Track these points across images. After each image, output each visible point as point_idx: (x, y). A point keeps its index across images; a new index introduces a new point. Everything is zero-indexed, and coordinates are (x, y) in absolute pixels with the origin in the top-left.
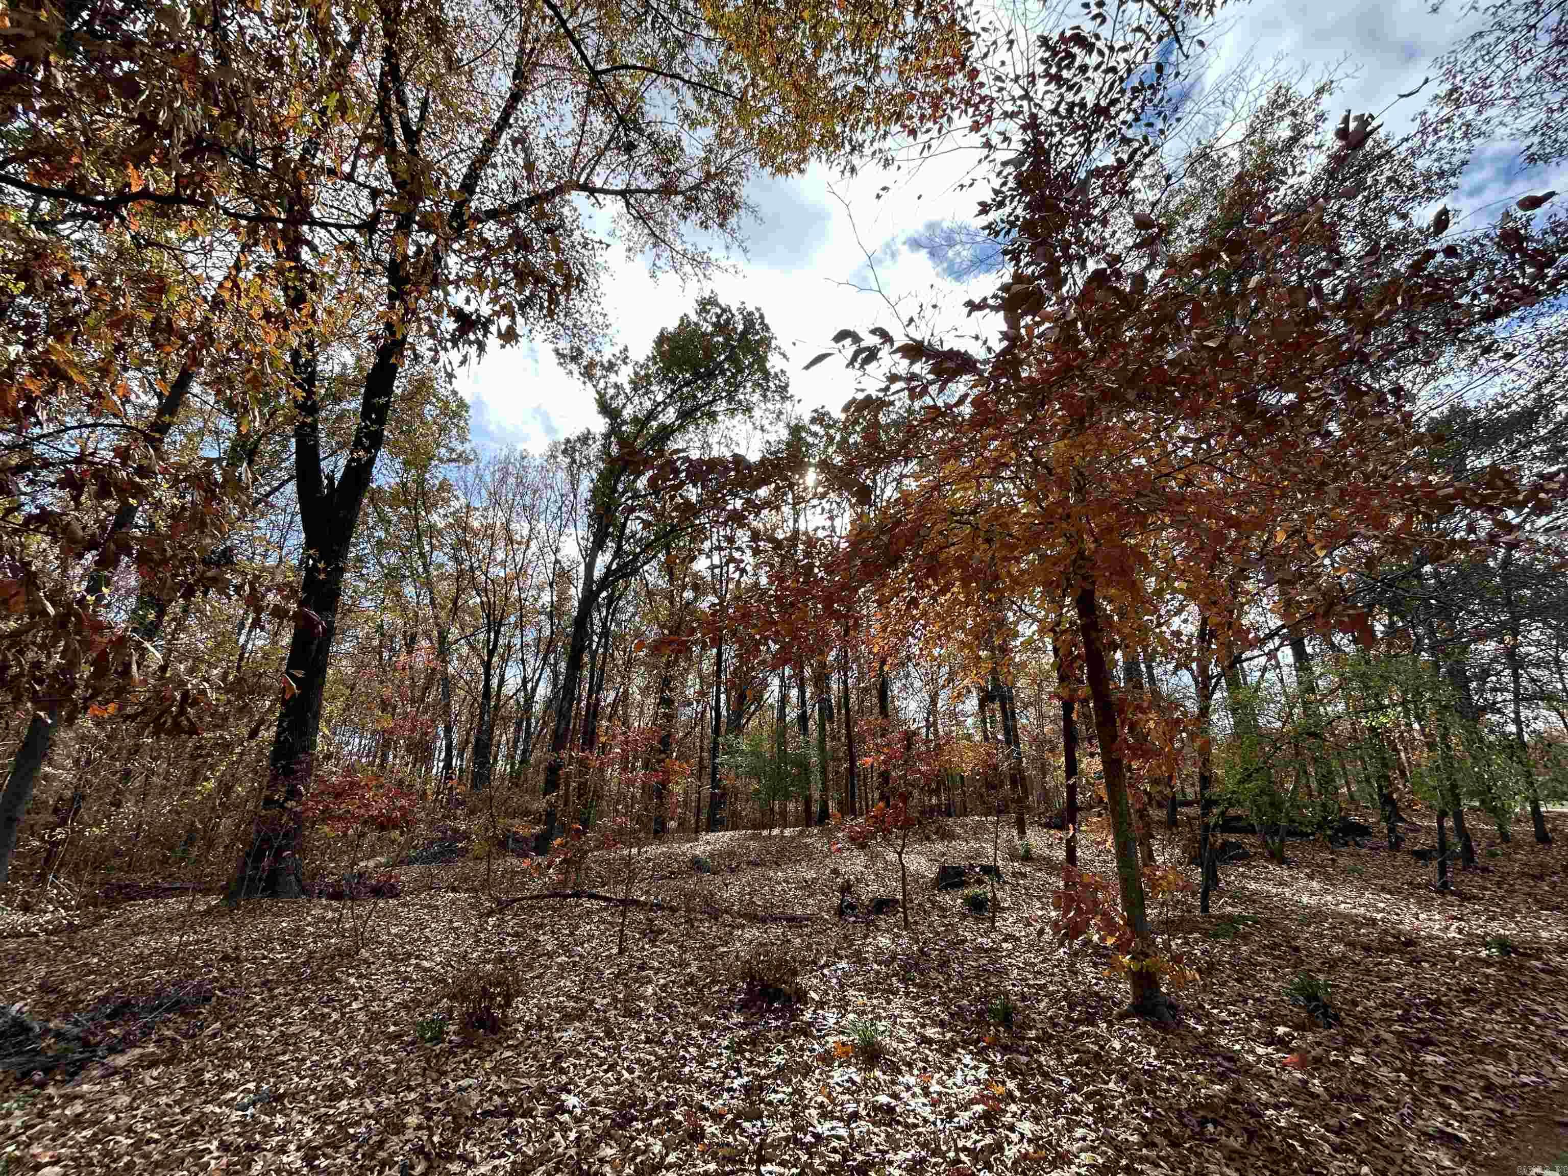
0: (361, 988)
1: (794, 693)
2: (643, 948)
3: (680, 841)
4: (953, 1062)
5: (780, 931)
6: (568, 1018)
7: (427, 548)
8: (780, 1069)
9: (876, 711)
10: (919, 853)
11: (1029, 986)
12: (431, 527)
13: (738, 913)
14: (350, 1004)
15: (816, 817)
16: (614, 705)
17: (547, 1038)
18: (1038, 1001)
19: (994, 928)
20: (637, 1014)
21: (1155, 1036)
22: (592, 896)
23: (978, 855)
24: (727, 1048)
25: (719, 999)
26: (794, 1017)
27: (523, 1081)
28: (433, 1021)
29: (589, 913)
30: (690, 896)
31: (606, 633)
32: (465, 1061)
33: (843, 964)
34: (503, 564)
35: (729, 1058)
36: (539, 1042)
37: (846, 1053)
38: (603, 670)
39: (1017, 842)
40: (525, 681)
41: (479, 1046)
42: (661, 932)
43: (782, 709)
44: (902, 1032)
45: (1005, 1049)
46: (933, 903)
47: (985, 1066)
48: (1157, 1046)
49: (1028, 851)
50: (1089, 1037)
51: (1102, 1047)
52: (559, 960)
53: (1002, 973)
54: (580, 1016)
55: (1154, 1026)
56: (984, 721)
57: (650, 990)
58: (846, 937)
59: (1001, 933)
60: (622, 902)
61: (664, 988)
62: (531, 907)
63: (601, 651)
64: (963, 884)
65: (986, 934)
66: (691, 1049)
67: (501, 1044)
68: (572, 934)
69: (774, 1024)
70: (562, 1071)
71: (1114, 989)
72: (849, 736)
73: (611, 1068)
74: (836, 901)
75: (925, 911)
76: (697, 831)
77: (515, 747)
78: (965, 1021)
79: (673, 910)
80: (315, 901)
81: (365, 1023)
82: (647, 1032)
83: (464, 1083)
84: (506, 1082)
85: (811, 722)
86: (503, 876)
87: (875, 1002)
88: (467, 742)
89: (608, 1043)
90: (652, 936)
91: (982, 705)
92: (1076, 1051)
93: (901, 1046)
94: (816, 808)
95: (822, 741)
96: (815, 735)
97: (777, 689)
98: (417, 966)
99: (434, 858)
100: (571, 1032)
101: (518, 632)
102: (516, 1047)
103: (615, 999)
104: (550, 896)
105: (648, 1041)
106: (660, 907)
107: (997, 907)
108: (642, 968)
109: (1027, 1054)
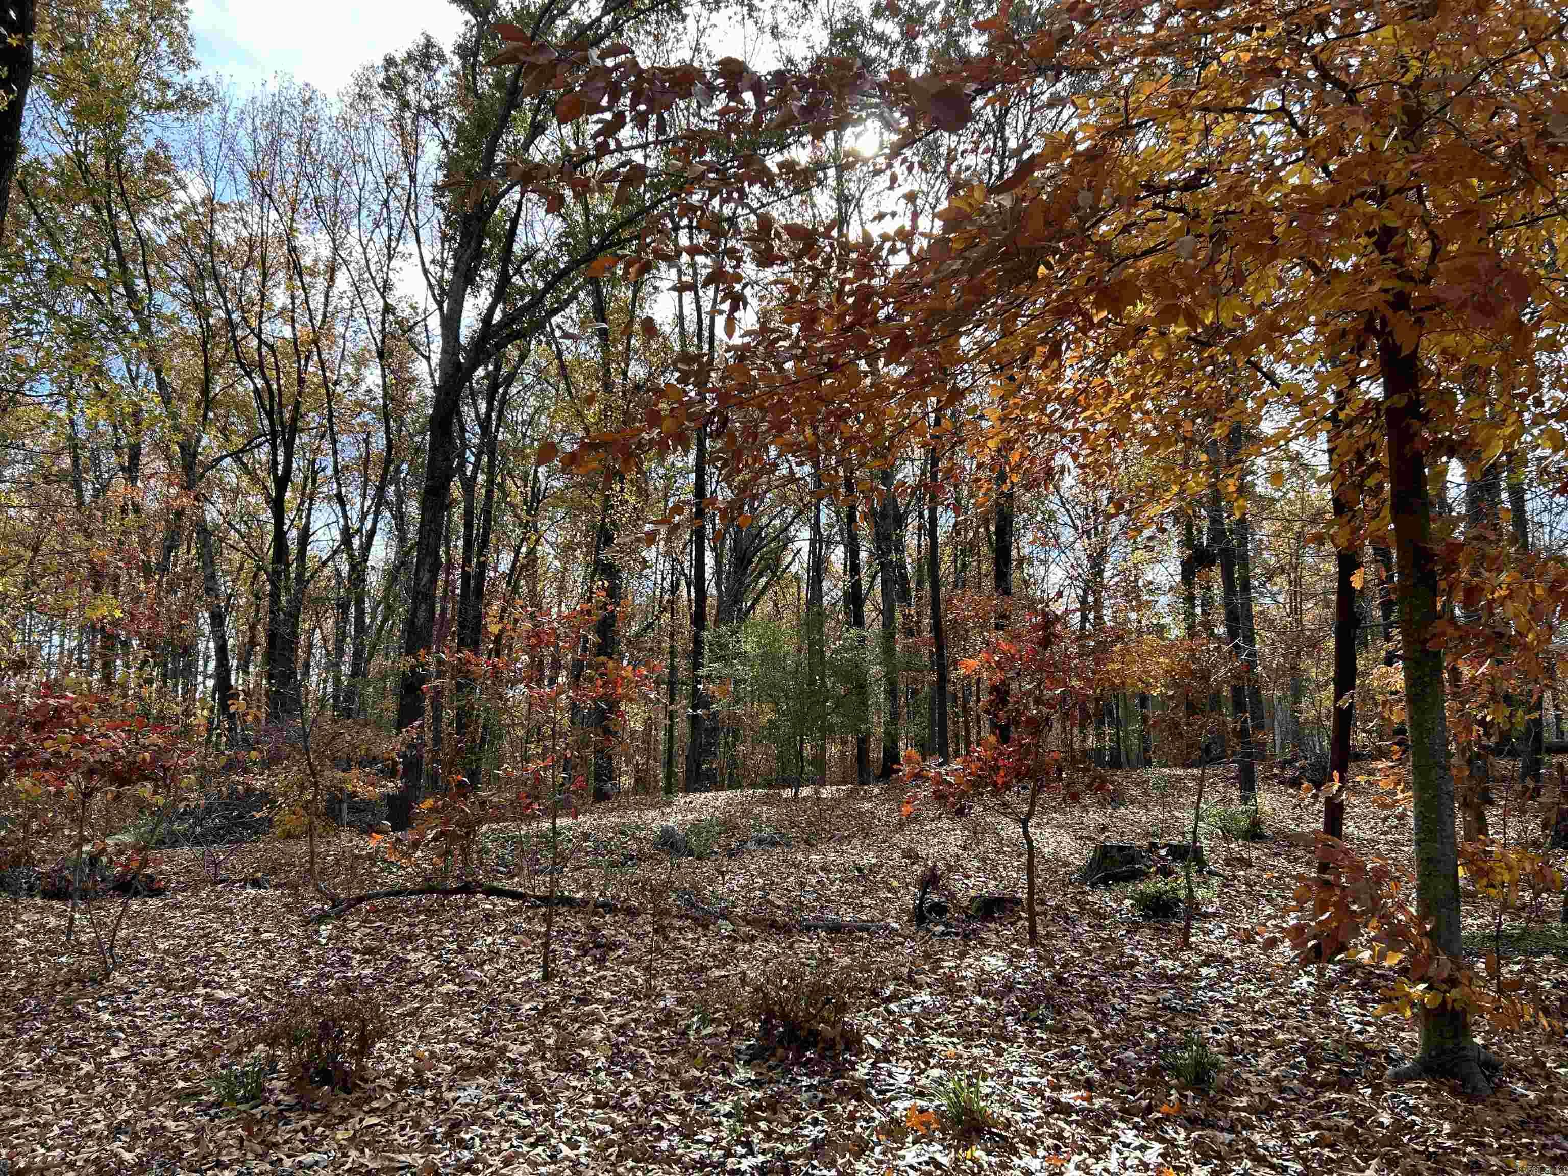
0: (120, 1028)
1: (838, 556)
2: (584, 971)
3: (640, 806)
4: (1104, 1140)
5: (814, 947)
6: (466, 1071)
7: (141, 284)
8: (817, 1145)
9: (988, 584)
10: (1060, 827)
11: (1242, 1033)
12: (143, 241)
13: (744, 917)
14: (107, 1052)
15: (876, 769)
16: (511, 577)
17: (433, 1099)
18: (1257, 1055)
19: (1186, 945)
20: (580, 1068)
21: (1454, 1107)
22: (490, 892)
23: (1166, 830)
24: (728, 1115)
25: (715, 1046)
26: (839, 1072)
27: (402, 1157)
28: (245, 1074)
29: (489, 917)
30: (658, 892)
31: (489, 445)
32: (304, 1129)
33: (924, 996)
34: (288, 315)
35: (733, 1130)
36: (421, 1104)
37: (927, 1125)
38: (487, 512)
39: (1238, 807)
40: (347, 535)
41: (325, 1110)
42: (613, 946)
43: (816, 582)
44: (1020, 1095)
45: (1193, 1122)
46: (1083, 906)
47: (1158, 1147)
48: (1455, 1121)
49: (1256, 823)
50: (1339, 1107)
51: (1361, 1122)
52: (444, 989)
53: (1197, 1012)
54: (487, 1068)
55: (1453, 1092)
56: (1190, 599)
57: (598, 1033)
58: (927, 956)
59: (1199, 952)
60: (545, 900)
61: (621, 1029)
62: (390, 909)
63: (481, 478)
64: (1134, 876)
65: (1173, 953)
66: (668, 1117)
67: (360, 1109)
68: (462, 950)
69: (806, 1082)
70: (462, 1144)
71: (1394, 1039)
72: (937, 627)
73: (541, 1140)
74: (910, 902)
75: (1067, 918)
76: (668, 790)
77: (340, 652)
78: (1127, 1080)
79: (632, 913)
80: (25, 901)
81: (135, 1079)
82: (596, 1092)
83: (308, 1158)
84: (374, 1158)
85: (868, 607)
86: (337, 863)
87: (976, 1052)
88: (253, 643)
89: (532, 1107)
90: (598, 953)
91: (1188, 570)
92: (1315, 1126)
93: (1019, 1116)
94: (876, 754)
95: (888, 637)
96: (877, 627)
97: (805, 546)
98: (208, 997)
99: (217, 836)
100: (472, 1091)
101: (326, 445)
102: (385, 1110)
103: (540, 1044)
104: (422, 892)
105: (598, 1105)
106: (609, 908)
107: (1194, 912)
108: (583, 1000)
109: (1231, 1130)
